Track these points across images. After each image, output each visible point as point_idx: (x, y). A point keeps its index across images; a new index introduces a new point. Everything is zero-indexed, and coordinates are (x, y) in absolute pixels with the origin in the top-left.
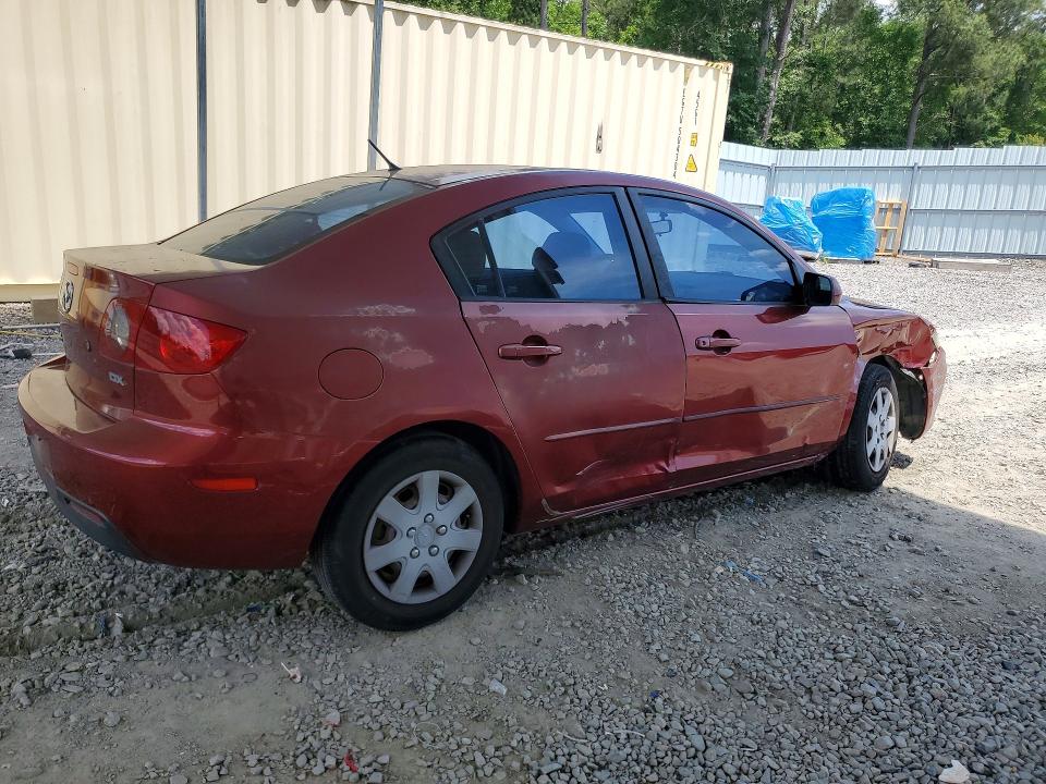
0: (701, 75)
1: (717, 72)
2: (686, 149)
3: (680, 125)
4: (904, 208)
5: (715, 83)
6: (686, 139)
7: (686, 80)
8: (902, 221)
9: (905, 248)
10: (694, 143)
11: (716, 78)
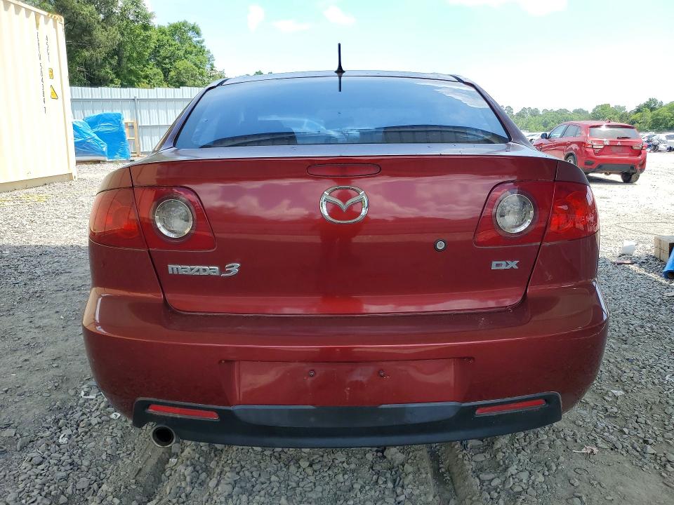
0: (46, 22)
1: (55, 21)
2: (48, 82)
3: (40, 62)
4: (135, 125)
5: (54, 30)
6: (46, 73)
7: (37, 25)
8: (136, 134)
9: (142, 151)
10: (52, 76)
11: (55, 26)
